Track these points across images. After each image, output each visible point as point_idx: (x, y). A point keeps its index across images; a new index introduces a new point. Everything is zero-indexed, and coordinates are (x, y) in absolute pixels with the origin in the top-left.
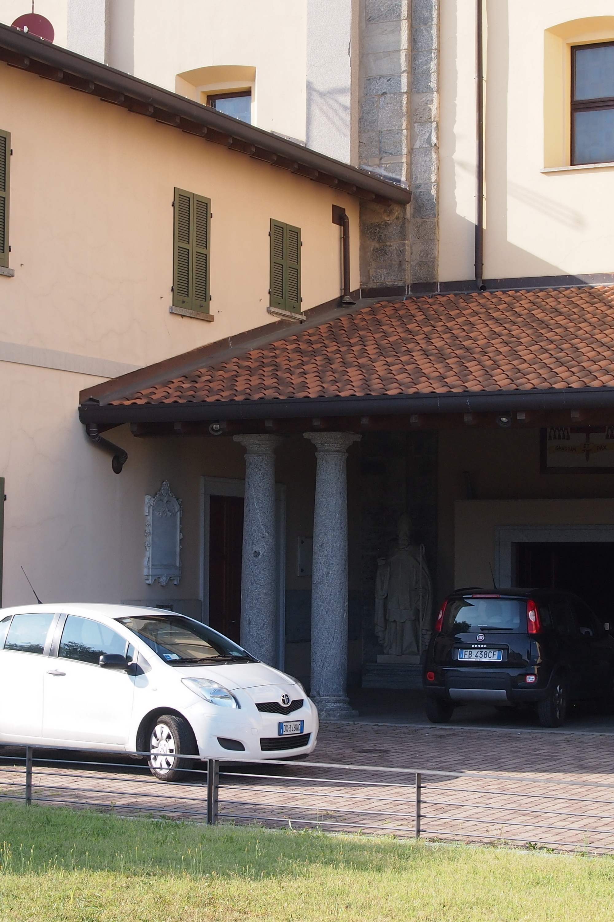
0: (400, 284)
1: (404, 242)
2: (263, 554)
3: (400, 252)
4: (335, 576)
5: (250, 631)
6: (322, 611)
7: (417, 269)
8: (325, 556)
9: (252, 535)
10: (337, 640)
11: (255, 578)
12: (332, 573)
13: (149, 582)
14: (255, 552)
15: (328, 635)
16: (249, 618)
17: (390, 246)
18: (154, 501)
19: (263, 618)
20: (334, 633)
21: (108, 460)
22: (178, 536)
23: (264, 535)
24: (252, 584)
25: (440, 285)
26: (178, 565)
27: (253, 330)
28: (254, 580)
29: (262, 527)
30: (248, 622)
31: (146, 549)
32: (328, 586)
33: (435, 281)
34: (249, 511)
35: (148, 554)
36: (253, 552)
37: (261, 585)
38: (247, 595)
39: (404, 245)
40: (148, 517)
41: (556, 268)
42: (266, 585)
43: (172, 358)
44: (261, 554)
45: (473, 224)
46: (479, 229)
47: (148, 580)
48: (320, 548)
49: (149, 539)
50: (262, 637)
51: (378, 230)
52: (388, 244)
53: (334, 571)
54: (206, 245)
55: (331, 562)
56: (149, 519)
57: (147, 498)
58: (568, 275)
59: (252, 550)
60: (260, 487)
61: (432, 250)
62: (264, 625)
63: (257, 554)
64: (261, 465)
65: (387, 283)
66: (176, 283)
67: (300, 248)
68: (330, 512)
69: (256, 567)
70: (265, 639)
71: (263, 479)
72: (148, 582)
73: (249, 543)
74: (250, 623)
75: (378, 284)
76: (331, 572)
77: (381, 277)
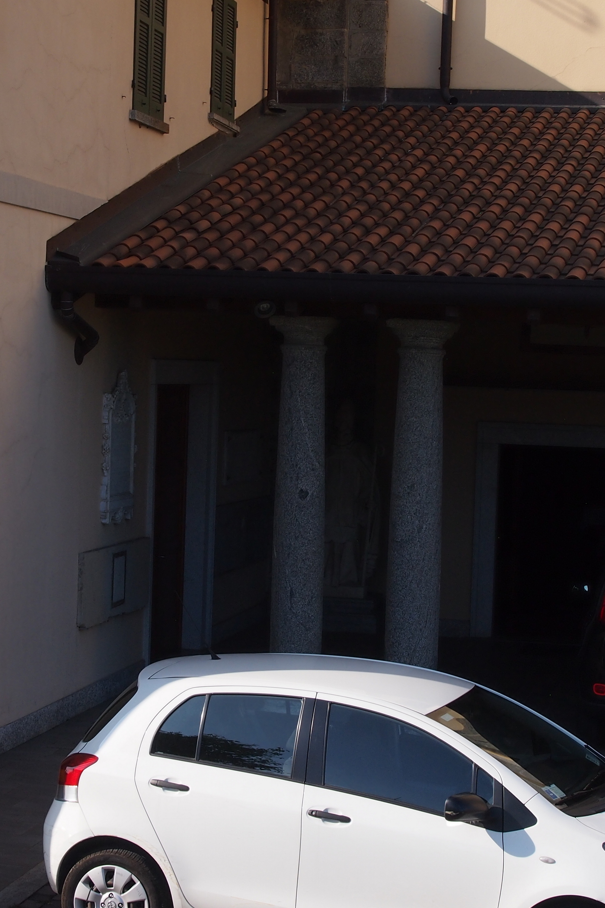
0: (335, 87)
1: (343, 30)
2: (312, 494)
3: (335, 43)
4: (430, 532)
5: (292, 607)
6: (411, 582)
7: (356, 67)
8: (417, 503)
9: (297, 465)
10: (430, 624)
11: (301, 530)
12: (426, 528)
13: (107, 521)
14: (302, 490)
15: (419, 617)
16: (291, 589)
17: (321, 34)
18: (114, 402)
19: (312, 588)
20: (427, 615)
21: (70, 344)
22: (133, 450)
23: (314, 467)
24: (296, 538)
25: (387, 92)
26: (131, 491)
27: (196, 145)
28: (300, 532)
29: (312, 454)
30: (289, 594)
31: (104, 473)
32: (420, 546)
33: (380, 86)
34: (292, 430)
35: (106, 480)
36: (298, 491)
37: (309, 540)
38: (289, 554)
39: (342, 34)
40: (107, 426)
41: (553, 81)
42: (315, 539)
43: (130, 187)
44: (310, 494)
45: (439, 13)
46: (447, 19)
47: (105, 518)
48: (408, 491)
49: (108, 457)
50: (309, 616)
51: (304, 11)
52: (319, 31)
53: (430, 524)
54: (163, 20)
55: (426, 511)
56: (108, 427)
57: (107, 399)
58: (569, 92)
59: (297, 488)
60: (309, 394)
61: (380, 44)
62: (312, 598)
63: (303, 494)
64: (311, 363)
65: (316, 84)
66: (137, 75)
67: (236, 30)
68: (424, 438)
69: (303, 513)
70: (313, 618)
71: (313, 384)
72: (103, 521)
73: (292, 478)
74: (292, 595)
75: (303, 85)
76: (424, 527)
77: (308, 76)
